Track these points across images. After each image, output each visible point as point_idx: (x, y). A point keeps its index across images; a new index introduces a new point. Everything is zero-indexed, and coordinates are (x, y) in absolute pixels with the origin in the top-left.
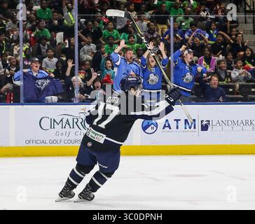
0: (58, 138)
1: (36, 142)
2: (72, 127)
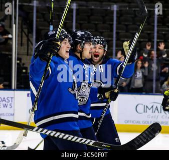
1: (133, 122)
2: (160, 111)
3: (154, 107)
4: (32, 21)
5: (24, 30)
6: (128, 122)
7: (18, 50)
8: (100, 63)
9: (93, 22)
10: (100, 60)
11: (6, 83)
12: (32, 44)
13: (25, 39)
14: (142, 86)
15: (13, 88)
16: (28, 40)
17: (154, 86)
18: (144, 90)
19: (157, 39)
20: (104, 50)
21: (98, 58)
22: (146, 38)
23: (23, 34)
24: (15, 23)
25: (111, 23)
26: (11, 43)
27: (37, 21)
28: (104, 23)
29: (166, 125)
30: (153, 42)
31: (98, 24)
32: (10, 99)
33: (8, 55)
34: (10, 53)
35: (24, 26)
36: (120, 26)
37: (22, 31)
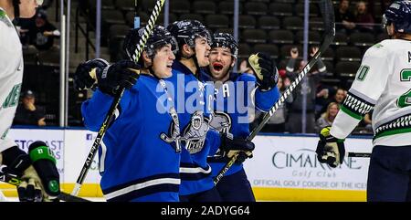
0: (296, 179)
1: (267, 183)
2: (313, 165)
3: (305, 157)
4: (95, 10)
5: (81, 25)
6: (259, 182)
7: (70, 58)
8: (225, 79)
9: (199, 11)
10: (224, 75)
11: (51, 116)
12: (94, 49)
13: (82, 40)
14: (283, 120)
15: (62, 124)
16: (88, 42)
17: (304, 121)
18: (287, 128)
19: (310, 40)
20: (233, 58)
21: (221, 72)
22: (290, 39)
23: (80, 31)
24: (65, 14)
25: (230, 13)
26: (58, 47)
27: (102, 9)
28: (218, 12)
29: (324, 188)
30: (303, 45)
31: (207, 14)
32: (57, 144)
33: (54, 67)
34: (56, 65)
35: (81, 19)
36: (245, 17)
37: (78, 26)
